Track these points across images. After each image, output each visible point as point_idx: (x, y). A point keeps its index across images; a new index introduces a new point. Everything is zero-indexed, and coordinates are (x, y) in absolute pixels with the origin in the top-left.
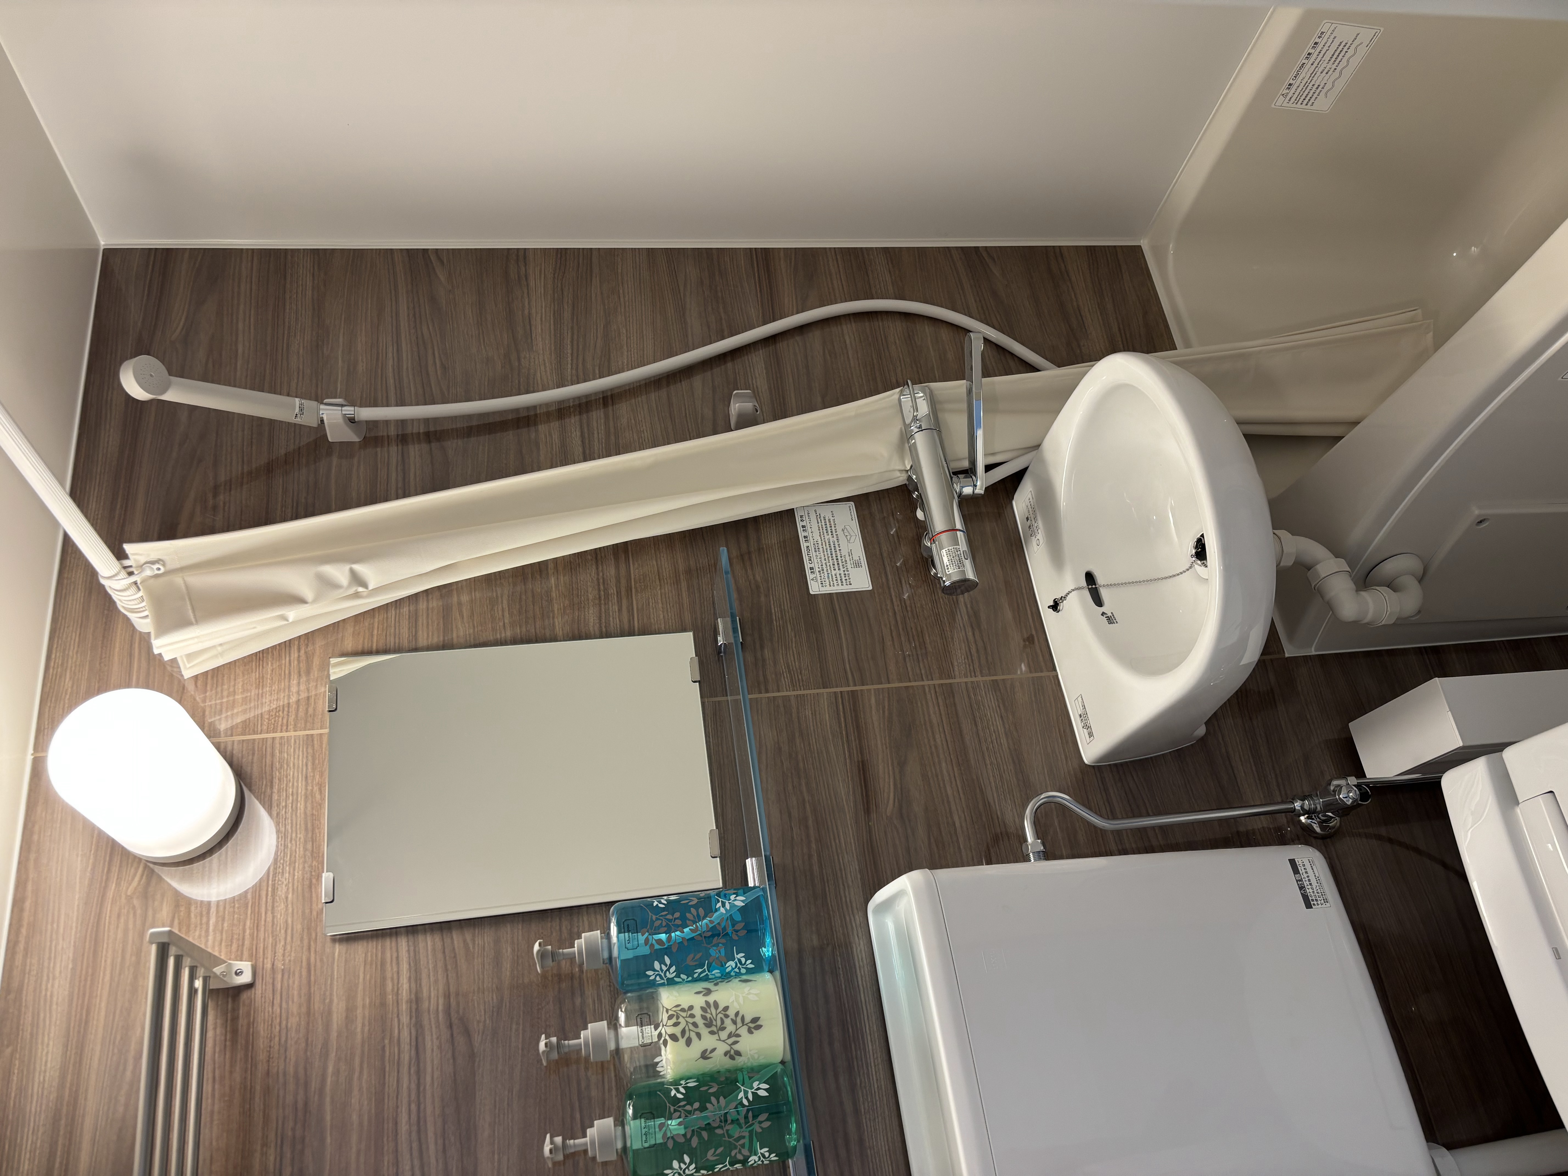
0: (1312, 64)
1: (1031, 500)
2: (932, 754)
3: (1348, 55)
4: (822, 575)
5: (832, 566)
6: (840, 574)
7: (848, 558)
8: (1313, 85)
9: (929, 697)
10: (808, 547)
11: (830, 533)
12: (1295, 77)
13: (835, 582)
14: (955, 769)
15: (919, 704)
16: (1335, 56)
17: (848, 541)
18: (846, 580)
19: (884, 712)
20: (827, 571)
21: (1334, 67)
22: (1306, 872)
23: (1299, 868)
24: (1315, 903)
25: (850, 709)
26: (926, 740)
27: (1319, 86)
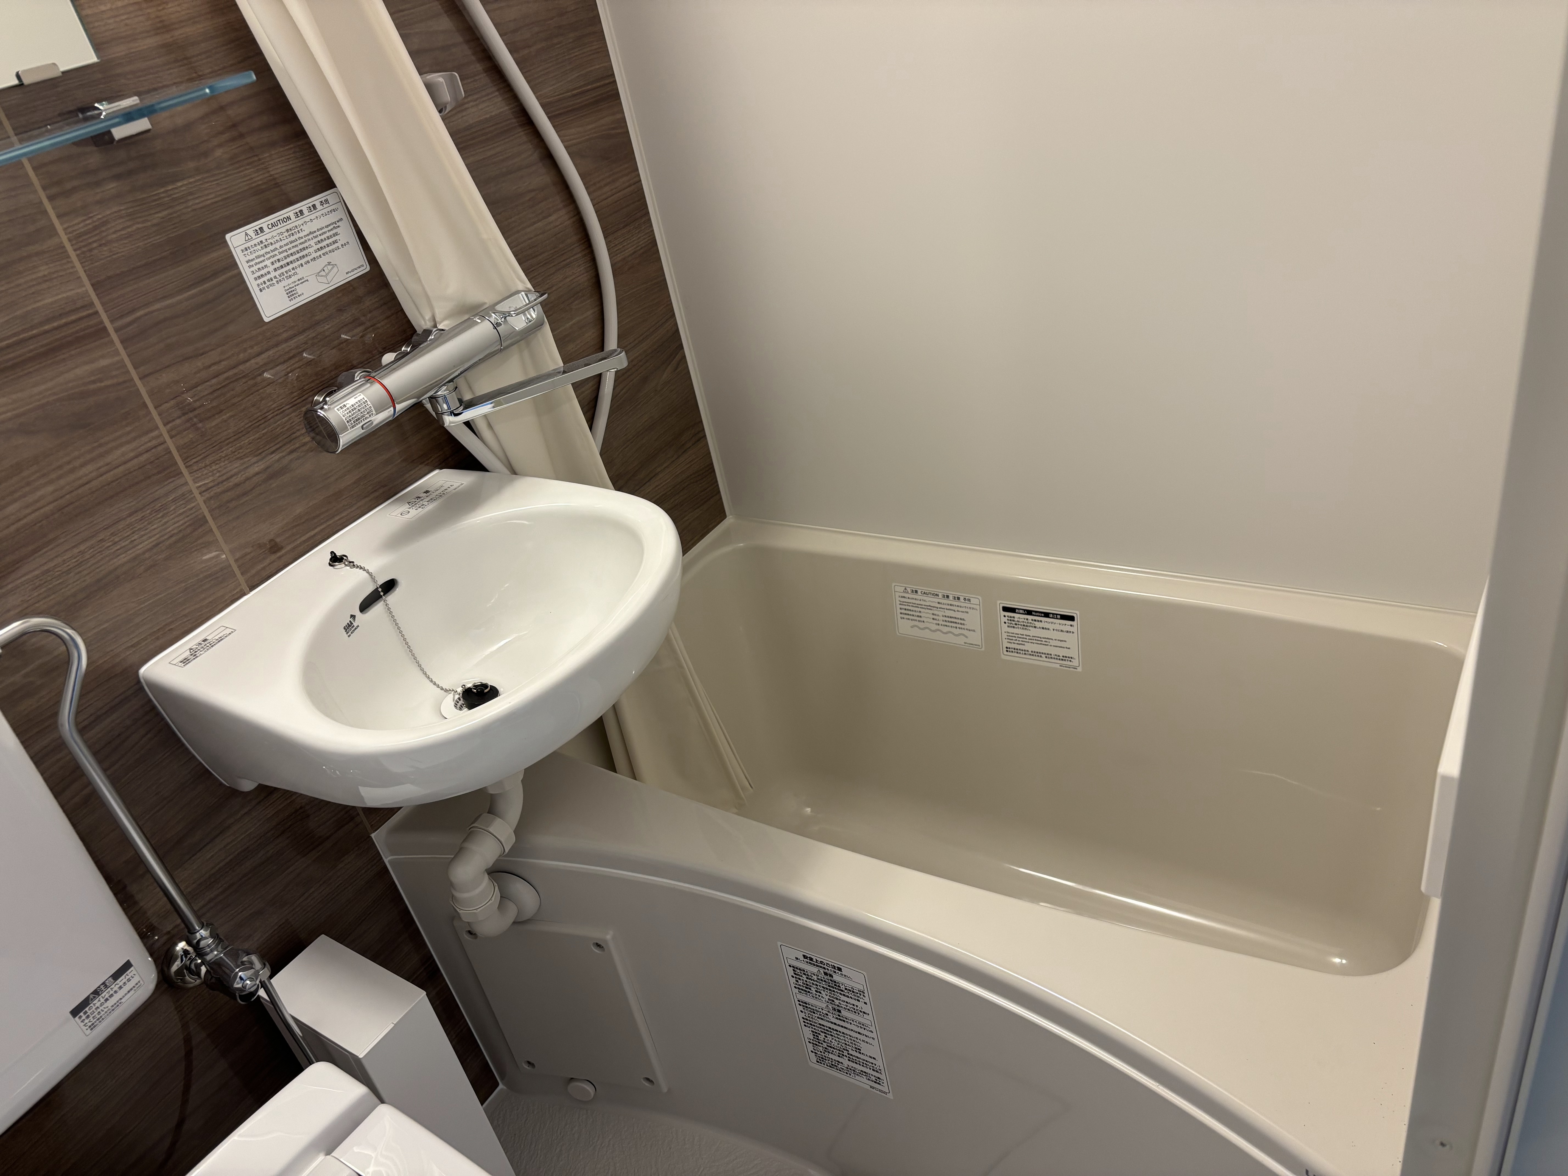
0: (939, 603)
1: (452, 488)
2: (60, 467)
3: (953, 630)
4: (259, 247)
5: (276, 258)
6: (269, 273)
7: (293, 279)
8: (920, 612)
9: (145, 439)
10: (289, 218)
11: (319, 246)
12: (924, 593)
13: (256, 268)
14: (51, 507)
15: (128, 429)
16: (950, 620)
17: (318, 274)
18: (264, 282)
19: (94, 382)
20: (267, 253)
21: (941, 623)
22: (120, 988)
23: (123, 977)
24: (84, 1017)
25: (77, 332)
26: (76, 453)
27: (921, 617)
